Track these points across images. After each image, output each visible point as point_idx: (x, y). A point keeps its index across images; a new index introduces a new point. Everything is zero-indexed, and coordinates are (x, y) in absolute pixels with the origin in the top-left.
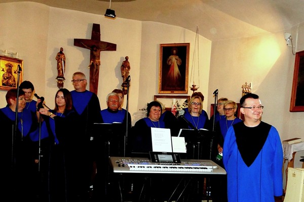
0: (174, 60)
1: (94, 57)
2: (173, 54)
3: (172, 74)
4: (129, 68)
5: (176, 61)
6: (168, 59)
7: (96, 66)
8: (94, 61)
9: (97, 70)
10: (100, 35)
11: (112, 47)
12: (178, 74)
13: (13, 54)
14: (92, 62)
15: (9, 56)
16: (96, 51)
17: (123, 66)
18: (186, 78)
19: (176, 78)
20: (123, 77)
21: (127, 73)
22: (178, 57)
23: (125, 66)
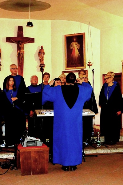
0: (75, 46)
1: (20, 48)
2: (74, 41)
3: (74, 55)
4: (44, 53)
5: (76, 46)
6: (71, 45)
7: (21, 55)
9: (23, 57)
10: (23, 33)
11: (32, 40)
12: (78, 55)
14: (19, 52)
16: (21, 44)
17: (39, 52)
18: (84, 57)
19: (77, 57)
20: (40, 60)
21: (43, 57)
22: (77, 43)
23: (41, 52)
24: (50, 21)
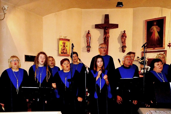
0: (155, 29)
1: (106, 33)
2: (154, 25)
3: (153, 37)
4: (126, 37)
6: (151, 29)
7: (107, 38)
8: (106, 35)
9: (108, 40)
10: (109, 20)
11: (116, 26)
12: (158, 37)
13: (66, 37)
14: (105, 36)
15: (64, 38)
16: (107, 29)
17: (122, 36)
18: (164, 39)
19: (156, 39)
20: (122, 42)
21: (125, 40)
22: (157, 26)
23: (123, 36)
24: (132, 9)
